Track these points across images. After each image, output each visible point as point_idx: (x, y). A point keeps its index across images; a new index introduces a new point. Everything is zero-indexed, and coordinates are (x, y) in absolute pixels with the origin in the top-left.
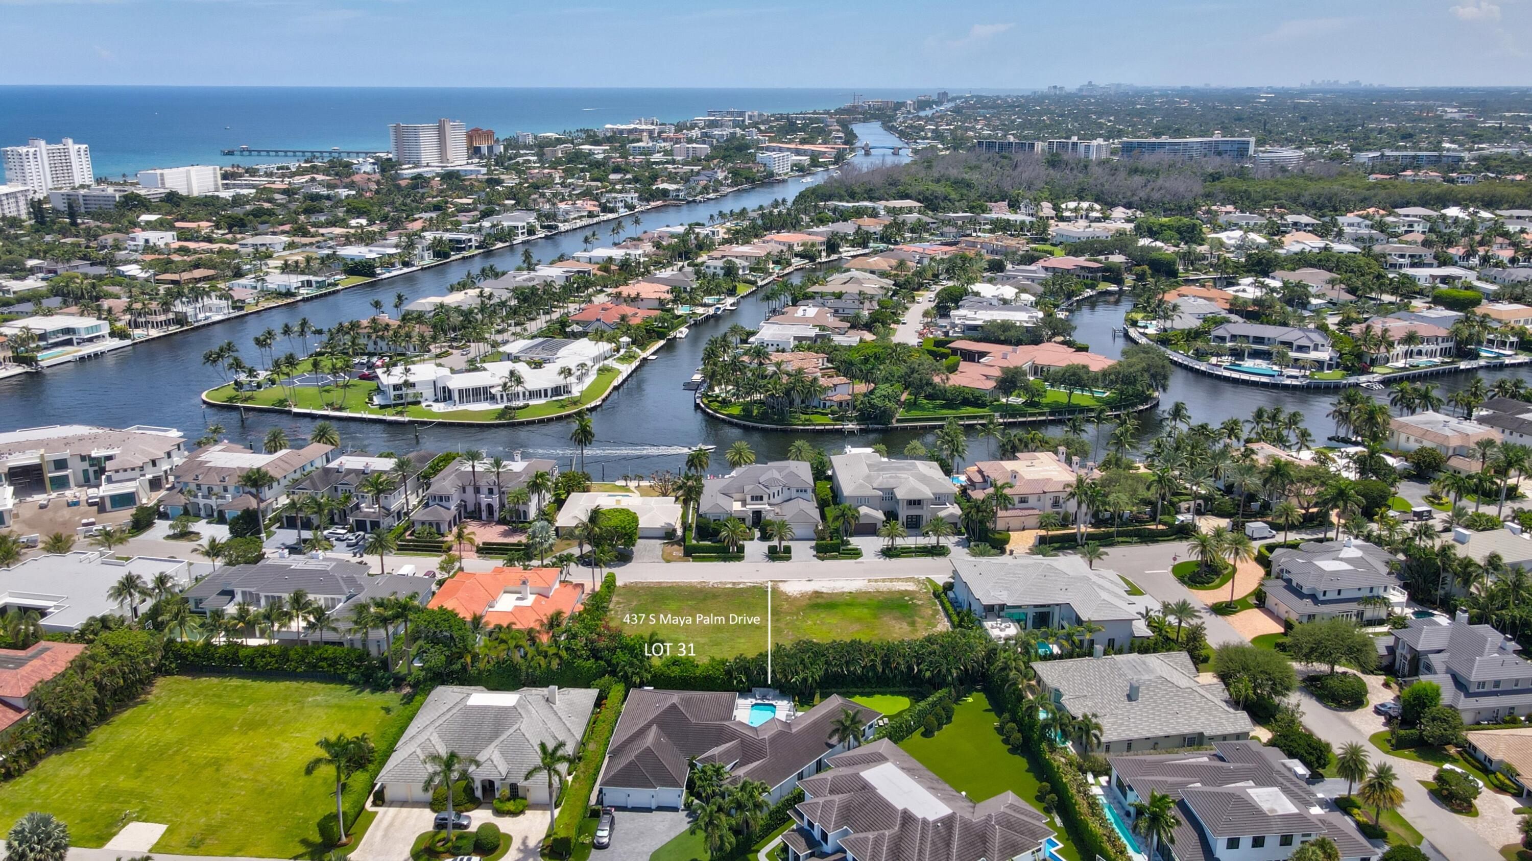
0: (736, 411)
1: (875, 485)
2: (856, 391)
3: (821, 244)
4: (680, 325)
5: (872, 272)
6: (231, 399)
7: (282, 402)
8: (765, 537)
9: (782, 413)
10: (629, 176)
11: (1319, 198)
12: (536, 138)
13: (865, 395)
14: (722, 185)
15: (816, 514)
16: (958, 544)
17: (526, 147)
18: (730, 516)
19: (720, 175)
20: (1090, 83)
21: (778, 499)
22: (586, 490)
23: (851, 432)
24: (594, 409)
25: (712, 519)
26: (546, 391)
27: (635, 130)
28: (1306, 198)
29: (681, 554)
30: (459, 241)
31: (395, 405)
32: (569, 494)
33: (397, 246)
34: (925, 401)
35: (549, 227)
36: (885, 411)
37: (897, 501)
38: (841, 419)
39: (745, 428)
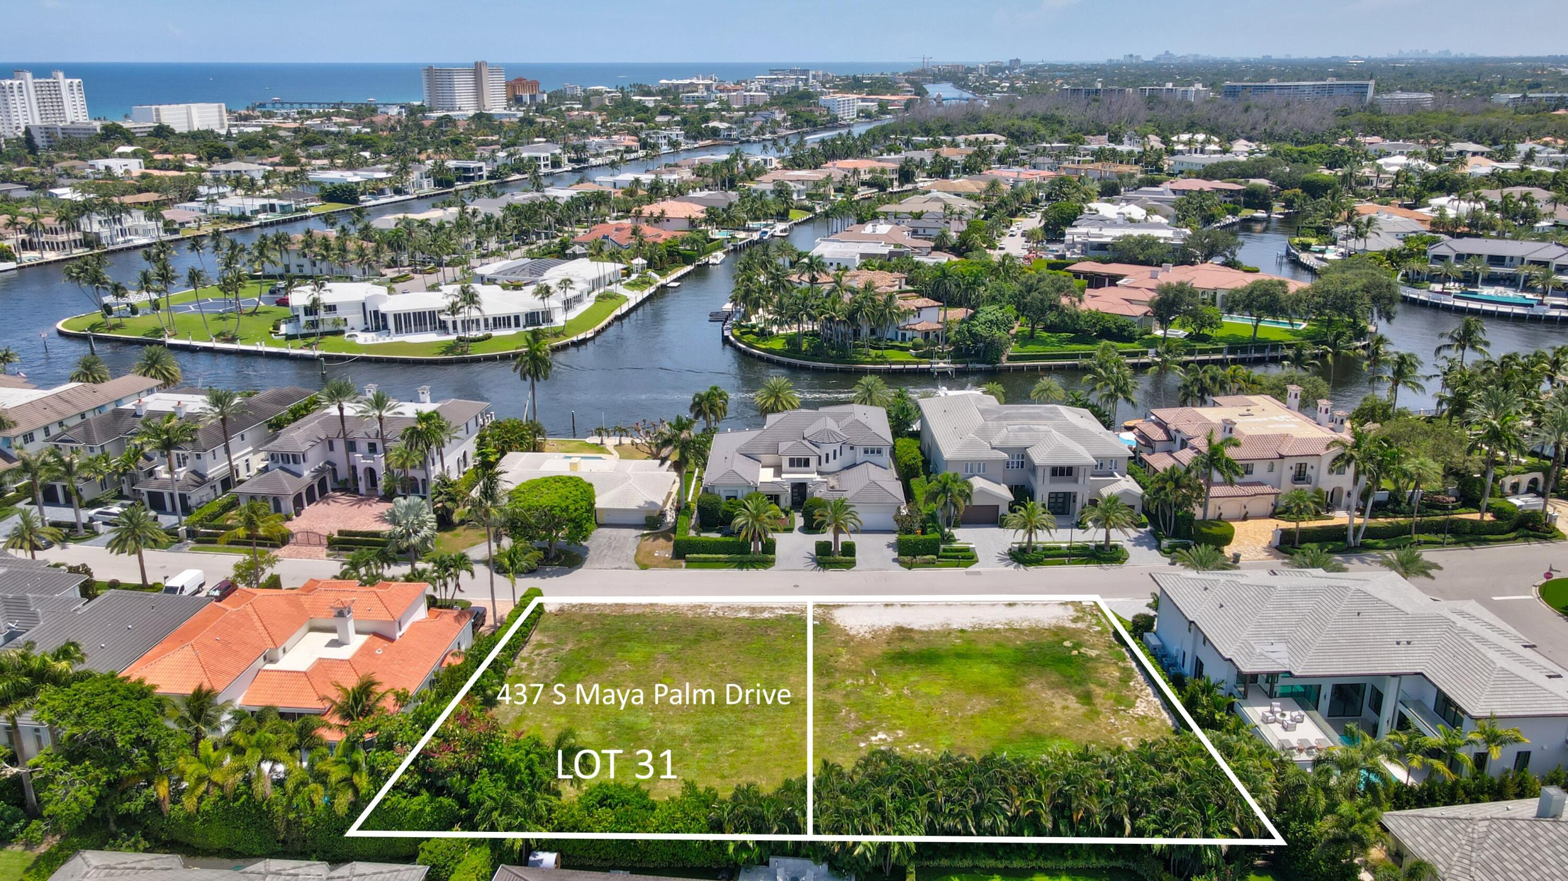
0: (778, 345)
1: (996, 443)
2: (949, 318)
3: (893, 171)
4: (715, 250)
5: (958, 195)
6: (93, 327)
7: (158, 332)
8: (810, 527)
9: (843, 347)
10: (677, 118)
11: (1476, 130)
12: (584, 91)
13: (963, 321)
14: (779, 126)
15: (897, 489)
16: (1138, 542)
17: (574, 98)
18: (754, 492)
19: (779, 116)
20: (1167, 52)
21: (833, 465)
22: (536, 448)
23: (943, 374)
24: (584, 342)
25: (723, 496)
26: (517, 318)
27: (692, 84)
28: (1461, 130)
29: (668, 555)
30: (467, 170)
31: (304, 336)
32: (503, 453)
33: (388, 171)
34: (1045, 334)
35: (578, 161)
36: (992, 344)
37: (1033, 469)
38: (929, 355)
39: (791, 367)
